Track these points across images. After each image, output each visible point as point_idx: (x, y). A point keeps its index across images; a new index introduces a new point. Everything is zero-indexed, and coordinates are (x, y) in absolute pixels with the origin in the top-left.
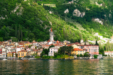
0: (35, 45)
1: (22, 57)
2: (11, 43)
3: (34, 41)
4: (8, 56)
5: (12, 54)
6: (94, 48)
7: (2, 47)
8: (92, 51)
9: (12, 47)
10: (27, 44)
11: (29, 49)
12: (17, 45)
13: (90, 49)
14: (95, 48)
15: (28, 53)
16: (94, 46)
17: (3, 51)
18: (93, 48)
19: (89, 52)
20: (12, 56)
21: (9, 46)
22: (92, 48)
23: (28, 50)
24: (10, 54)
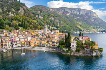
1: (34, 45)
21: (21, 35)
24: (24, 43)
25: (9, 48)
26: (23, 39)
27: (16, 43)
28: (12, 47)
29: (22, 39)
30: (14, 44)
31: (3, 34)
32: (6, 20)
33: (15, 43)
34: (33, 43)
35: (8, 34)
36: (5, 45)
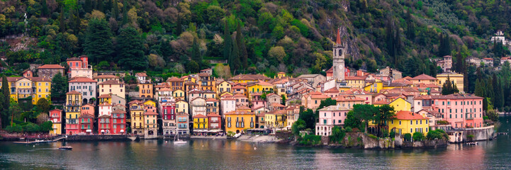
0: (282, 90)
1: (238, 132)
2: (209, 83)
3: (280, 75)
4: (195, 126)
5: (207, 120)
6: (466, 106)
7: (179, 95)
8: (459, 116)
9: (209, 96)
10: (256, 88)
11: (260, 104)
12: (225, 90)
13: (453, 111)
14: (469, 107)
15: (257, 118)
16: (466, 101)
17: (180, 109)
18: (461, 107)
19: (449, 120)
20: (206, 126)
21: (200, 93)
22: (459, 106)
23: (259, 106)
24: (201, 120)
25: (151, 137)
26: (202, 109)
27: (173, 122)
28: (160, 131)
29: (198, 109)
30: (166, 125)
31: (137, 90)
32: (154, 27)
33: (170, 122)
34: (234, 124)
35: (154, 89)
36: (138, 125)
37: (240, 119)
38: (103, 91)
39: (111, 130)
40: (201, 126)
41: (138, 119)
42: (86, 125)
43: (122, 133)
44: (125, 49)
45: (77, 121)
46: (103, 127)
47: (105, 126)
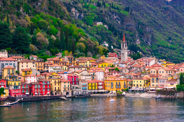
2: (73, 62)
4: (90, 88)
10: (104, 64)
20: (96, 88)
24: (93, 84)
25: (68, 96)
26: (89, 77)
27: (78, 86)
29: (87, 77)
30: (74, 88)
33: (76, 86)
34: (115, 86)
36: (57, 89)
37: (118, 83)
38: (22, 66)
39: (42, 92)
40: (93, 88)
41: (57, 84)
42: (25, 90)
43: (48, 94)
44: (20, 40)
45: (20, 87)
46: (36, 91)
47: (37, 90)
